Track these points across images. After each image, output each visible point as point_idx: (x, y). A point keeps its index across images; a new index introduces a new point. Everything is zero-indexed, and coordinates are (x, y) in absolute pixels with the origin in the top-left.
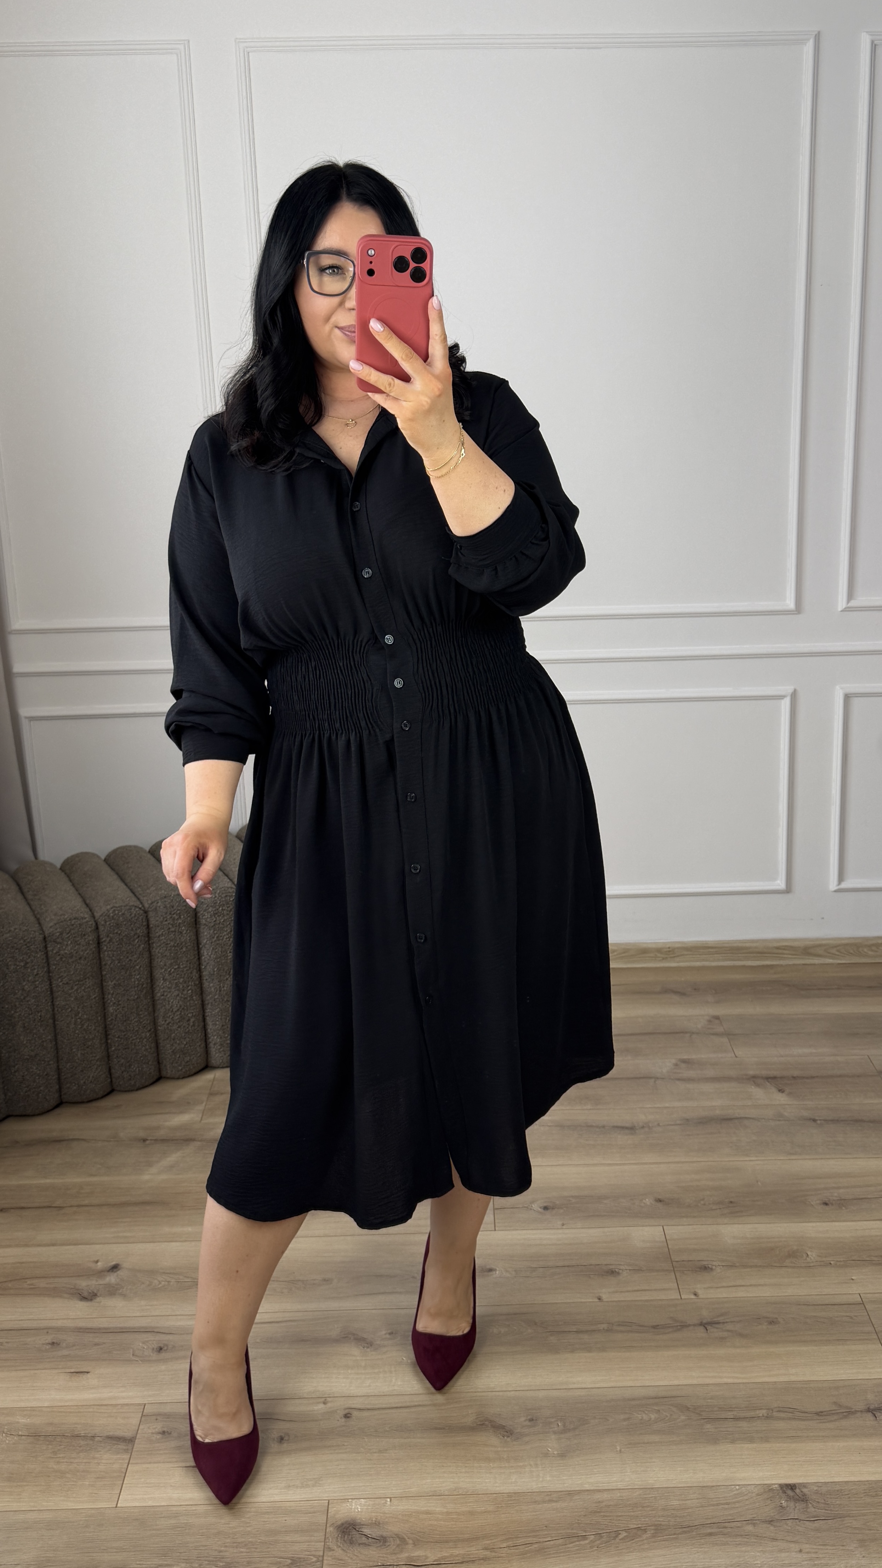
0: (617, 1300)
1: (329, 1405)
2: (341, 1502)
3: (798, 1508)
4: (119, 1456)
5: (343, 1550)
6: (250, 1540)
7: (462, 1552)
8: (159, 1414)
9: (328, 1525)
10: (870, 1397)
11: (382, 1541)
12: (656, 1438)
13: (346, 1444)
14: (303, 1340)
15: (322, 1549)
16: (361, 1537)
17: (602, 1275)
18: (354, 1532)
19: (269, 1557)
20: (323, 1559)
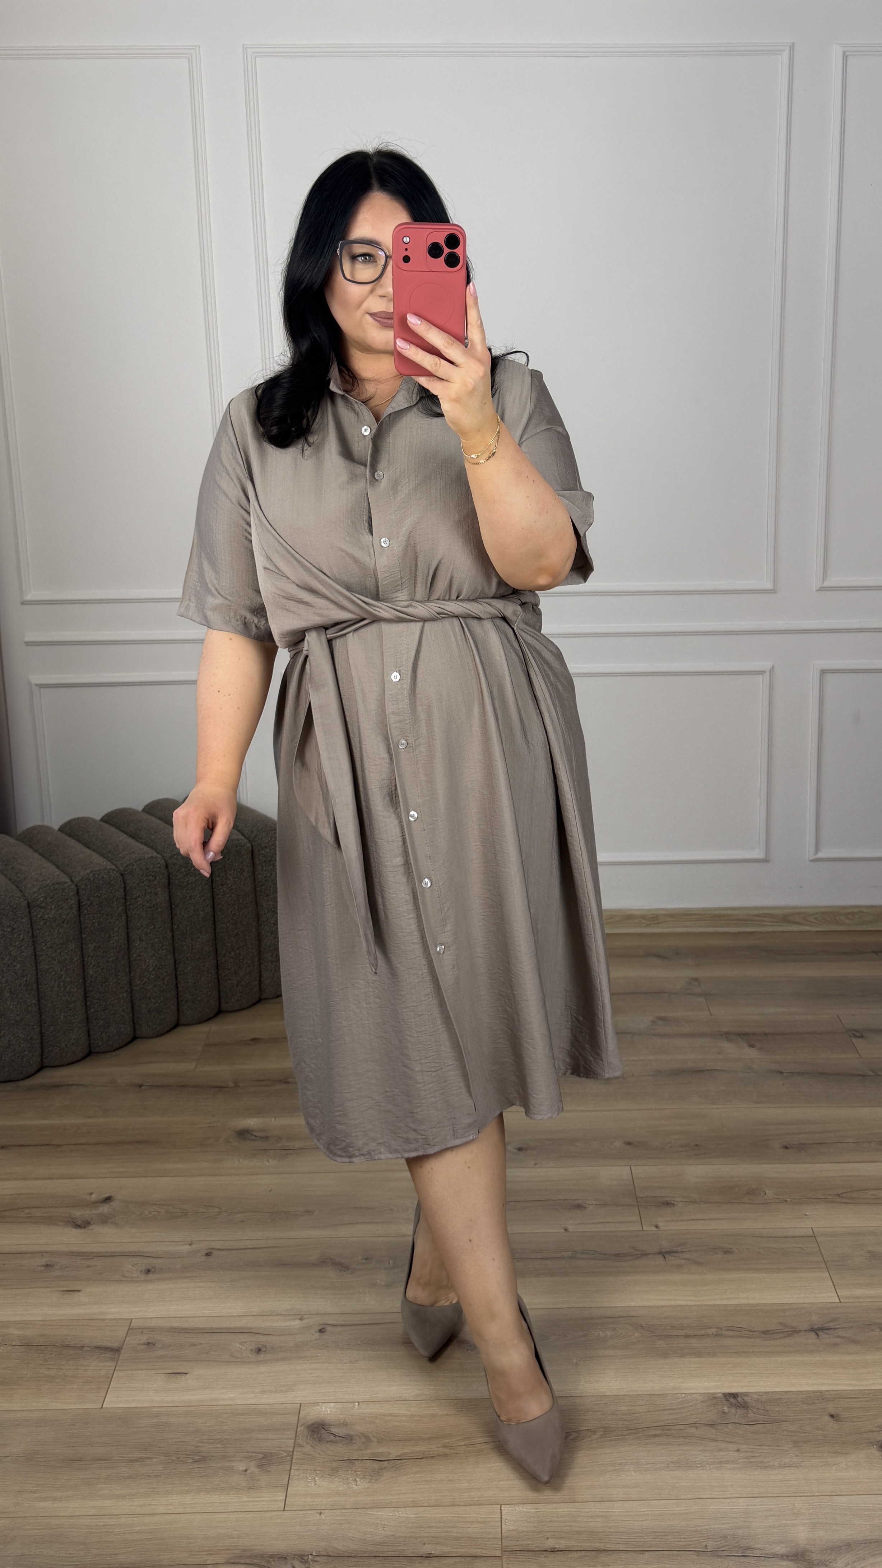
0: (582, 1230)
1: (305, 1321)
2: (312, 1406)
3: (738, 1413)
4: (106, 1364)
5: (312, 1446)
6: (226, 1437)
7: (423, 1449)
8: (145, 1328)
9: (299, 1425)
10: (815, 1318)
11: (349, 1439)
12: (611, 1352)
13: (319, 1355)
14: (283, 1264)
15: (293, 1445)
16: (329, 1436)
17: (570, 1209)
18: (323, 1431)
19: (243, 1452)
20: (293, 1455)
